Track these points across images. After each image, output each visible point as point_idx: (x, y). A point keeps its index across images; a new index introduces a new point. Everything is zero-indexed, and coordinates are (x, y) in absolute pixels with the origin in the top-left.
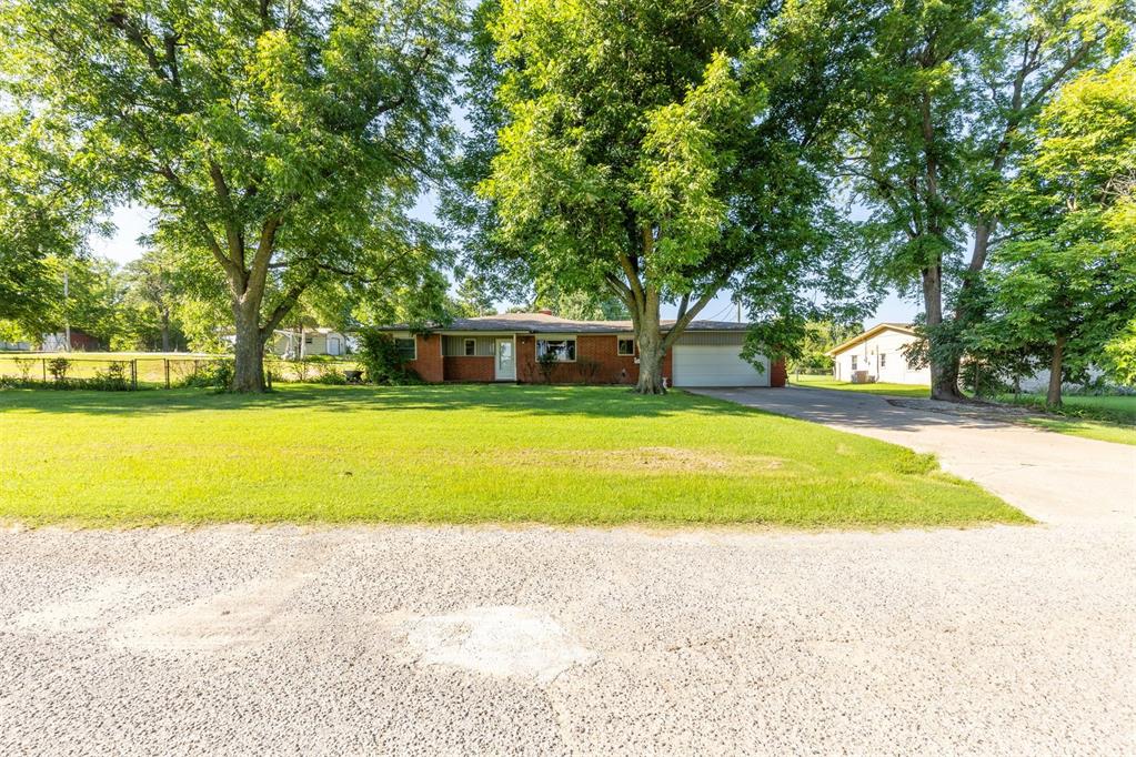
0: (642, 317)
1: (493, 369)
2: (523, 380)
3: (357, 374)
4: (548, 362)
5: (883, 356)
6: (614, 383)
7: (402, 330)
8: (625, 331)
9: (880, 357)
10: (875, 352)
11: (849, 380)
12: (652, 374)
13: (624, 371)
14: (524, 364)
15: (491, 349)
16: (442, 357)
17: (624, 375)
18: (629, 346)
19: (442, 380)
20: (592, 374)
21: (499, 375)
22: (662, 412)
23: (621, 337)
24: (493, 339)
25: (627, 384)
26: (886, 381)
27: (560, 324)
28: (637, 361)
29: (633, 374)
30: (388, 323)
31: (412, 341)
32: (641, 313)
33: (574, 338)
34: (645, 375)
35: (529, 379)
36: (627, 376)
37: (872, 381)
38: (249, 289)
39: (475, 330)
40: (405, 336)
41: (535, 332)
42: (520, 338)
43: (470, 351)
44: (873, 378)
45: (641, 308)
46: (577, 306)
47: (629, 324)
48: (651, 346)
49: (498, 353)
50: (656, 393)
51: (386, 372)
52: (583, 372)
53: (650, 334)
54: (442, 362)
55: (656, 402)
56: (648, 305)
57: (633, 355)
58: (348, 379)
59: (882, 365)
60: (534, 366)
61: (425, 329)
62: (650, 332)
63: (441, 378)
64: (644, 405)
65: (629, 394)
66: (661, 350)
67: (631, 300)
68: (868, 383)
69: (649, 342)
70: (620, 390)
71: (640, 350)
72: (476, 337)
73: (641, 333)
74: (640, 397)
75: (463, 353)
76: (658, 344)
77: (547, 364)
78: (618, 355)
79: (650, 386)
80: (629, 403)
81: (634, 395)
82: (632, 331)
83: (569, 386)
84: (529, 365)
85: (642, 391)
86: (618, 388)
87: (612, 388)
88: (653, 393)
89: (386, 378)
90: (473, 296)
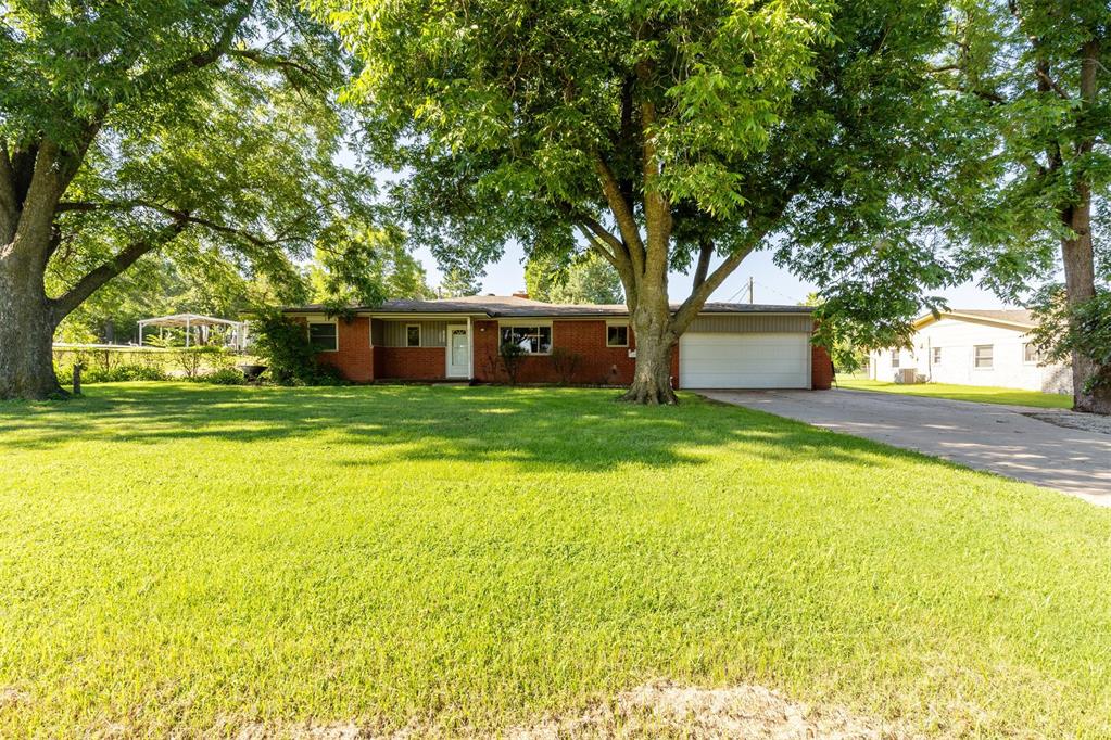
0: (640, 282)
1: (444, 363)
2: (483, 378)
3: (258, 370)
4: (512, 355)
5: (937, 350)
6: (600, 383)
7: (316, 311)
8: (615, 315)
9: (933, 351)
10: (926, 346)
11: (892, 380)
12: (656, 371)
13: (615, 367)
14: (484, 356)
15: (441, 338)
16: (372, 347)
17: (614, 371)
18: (620, 334)
19: (372, 378)
20: (571, 371)
21: (451, 372)
23: (610, 323)
24: (444, 324)
25: (618, 384)
26: (939, 381)
27: (533, 307)
28: (632, 355)
29: (627, 373)
30: (296, 301)
31: (332, 327)
32: (638, 275)
33: (549, 323)
34: (644, 374)
35: (491, 377)
36: (619, 374)
37: (922, 381)
38: (18, 237)
40: (321, 319)
41: (497, 315)
42: (477, 324)
43: (413, 341)
44: (924, 377)
45: (638, 267)
47: (623, 308)
48: (655, 326)
49: (449, 344)
50: (661, 402)
51: (289, 368)
52: (559, 369)
53: (652, 307)
54: (371, 355)
55: (665, 421)
56: (649, 261)
57: (627, 346)
58: (246, 376)
59: (936, 362)
60: (497, 361)
61: (346, 310)
62: (653, 304)
63: (369, 376)
64: (643, 427)
65: (619, 404)
66: (669, 334)
67: (622, 259)
68: (917, 383)
69: (651, 321)
70: (607, 395)
71: (636, 334)
72: (421, 322)
73: (638, 307)
74: (636, 410)
75: (404, 343)
76: (666, 324)
77: (511, 357)
78: (608, 346)
79: (652, 392)
80: (616, 422)
81: (628, 405)
82: (624, 315)
83: (539, 387)
84: (490, 358)
85: (640, 399)
86: (605, 391)
87: (597, 391)
88: (656, 401)
89: (291, 375)
90: (458, 288)
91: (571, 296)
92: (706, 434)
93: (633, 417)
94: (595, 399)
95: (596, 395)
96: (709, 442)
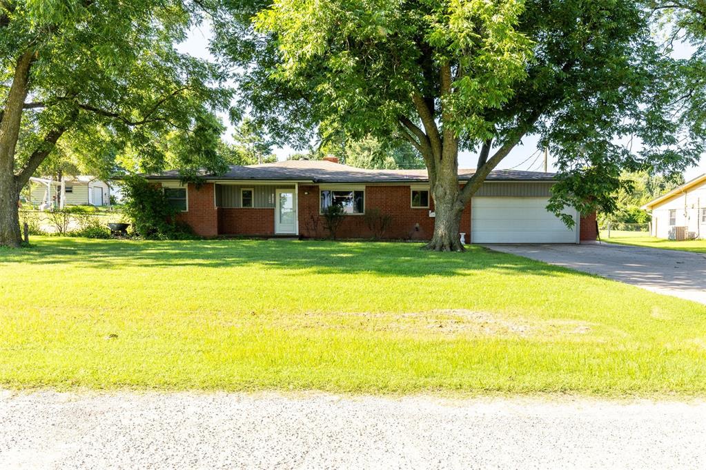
0: (438, 166)
1: (273, 222)
2: (306, 234)
3: (123, 227)
4: (334, 214)
5: (705, 210)
6: (406, 238)
7: (172, 178)
8: (419, 181)
9: (701, 211)
10: (696, 206)
11: (666, 237)
12: (449, 229)
13: (417, 225)
15: (271, 200)
16: (216, 208)
17: (417, 229)
18: (423, 197)
19: (216, 234)
20: (382, 229)
21: (280, 229)
22: (459, 271)
23: (414, 188)
24: (272, 189)
25: (421, 240)
28: (432, 215)
29: (430, 225)
30: (156, 170)
31: (183, 190)
32: (437, 161)
33: (362, 188)
34: (441, 230)
36: (421, 230)
37: (692, 237)
39: (252, 179)
40: (175, 185)
41: (320, 181)
42: (302, 188)
43: (247, 201)
44: (693, 234)
45: (437, 155)
46: (366, 153)
47: (424, 173)
48: (448, 197)
49: (278, 204)
50: (452, 250)
51: (154, 225)
52: (372, 226)
53: (446, 184)
54: (216, 215)
55: (453, 260)
56: (444, 151)
57: (428, 207)
58: (112, 232)
59: (703, 221)
60: (318, 219)
61: (197, 177)
62: (447, 181)
63: (214, 232)
64: (439, 263)
65: (422, 251)
66: (458, 203)
67: (426, 147)
68: (687, 240)
69: (446, 193)
70: (413, 246)
71: (435, 202)
72: (253, 186)
73: (437, 183)
74: (435, 254)
75: (239, 204)
76: (456, 195)
77: (333, 216)
78: (412, 207)
79: (446, 242)
80: (422, 260)
81: (429, 252)
82: (426, 181)
83: (359, 241)
84: (312, 217)
85: (438, 248)
86: (412, 244)
87: (405, 244)
88: (449, 249)
89: (155, 231)
90: (251, 141)
91: (369, 150)
92: (476, 265)
93: (432, 258)
94: (406, 248)
95: (405, 246)
96: (475, 268)
